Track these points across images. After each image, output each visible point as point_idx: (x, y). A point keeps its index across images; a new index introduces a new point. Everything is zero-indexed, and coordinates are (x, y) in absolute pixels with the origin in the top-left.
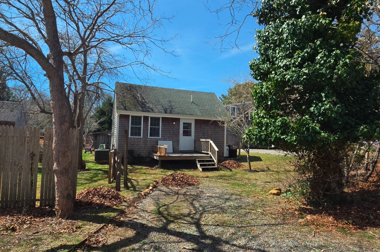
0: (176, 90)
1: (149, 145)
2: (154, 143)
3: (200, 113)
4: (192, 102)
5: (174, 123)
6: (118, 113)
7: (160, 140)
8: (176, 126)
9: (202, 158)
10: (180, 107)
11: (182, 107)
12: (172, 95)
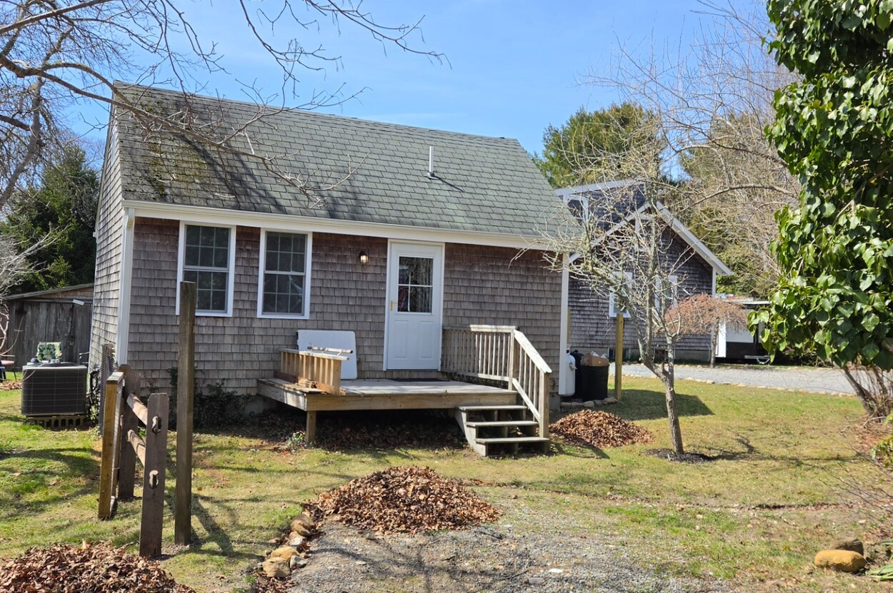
0: (367, 123)
1: (261, 349)
2: (280, 341)
3: (468, 220)
4: (433, 175)
5: (364, 258)
6: (132, 211)
7: (307, 325)
8: (371, 270)
9: (483, 400)
10: (388, 192)
11: (395, 194)
12: (352, 142)
